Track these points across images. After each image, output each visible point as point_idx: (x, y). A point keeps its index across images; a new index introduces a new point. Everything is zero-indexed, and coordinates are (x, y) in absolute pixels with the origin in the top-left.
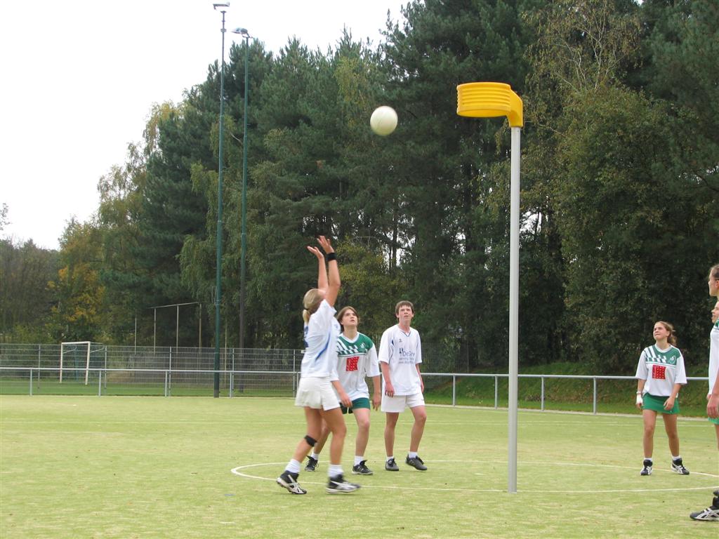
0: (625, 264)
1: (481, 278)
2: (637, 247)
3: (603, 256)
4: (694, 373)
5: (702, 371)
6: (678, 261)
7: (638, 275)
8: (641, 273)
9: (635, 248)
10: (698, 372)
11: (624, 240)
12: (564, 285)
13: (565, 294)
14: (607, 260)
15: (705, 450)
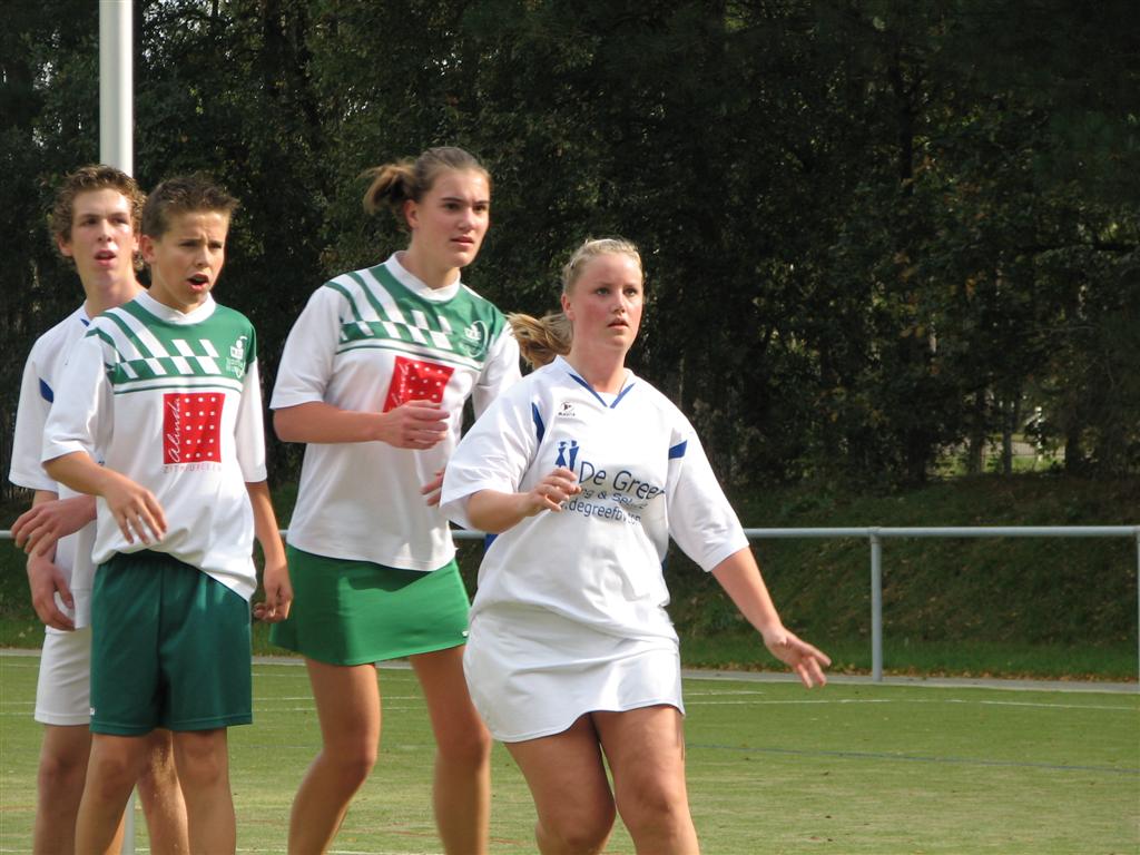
0: (536, 120)
1: (18, 177)
2: (584, 56)
3: (455, 93)
4: (784, 511)
5: (813, 505)
6: (724, 110)
7: (583, 162)
8: (595, 153)
9: (571, 63)
10: (800, 509)
11: (532, 35)
12: (320, 200)
13: (324, 233)
14: (471, 106)
15: (814, 789)
